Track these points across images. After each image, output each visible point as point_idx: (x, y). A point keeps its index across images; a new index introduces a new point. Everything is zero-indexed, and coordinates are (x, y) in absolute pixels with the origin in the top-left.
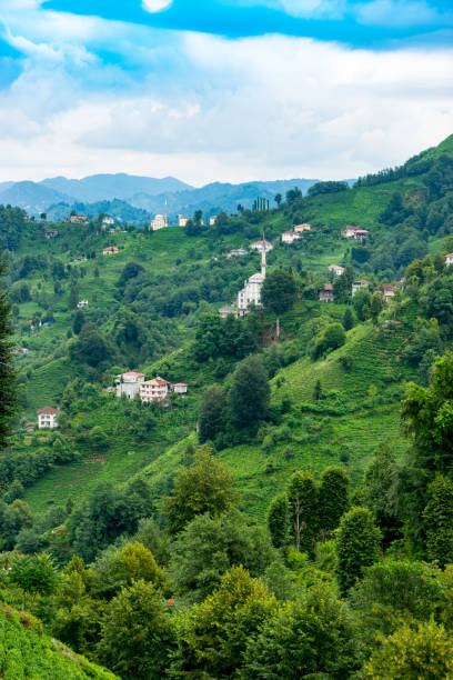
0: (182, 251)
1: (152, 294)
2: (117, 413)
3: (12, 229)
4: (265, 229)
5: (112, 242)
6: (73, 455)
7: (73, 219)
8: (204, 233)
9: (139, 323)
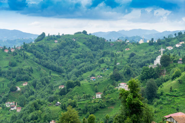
0: (148, 49)
1: (137, 61)
2: (118, 94)
3: (101, 44)
4: (171, 43)
5: (128, 47)
6: (105, 106)
7: (118, 41)
8: (154, 44)
9: (131, 69)
